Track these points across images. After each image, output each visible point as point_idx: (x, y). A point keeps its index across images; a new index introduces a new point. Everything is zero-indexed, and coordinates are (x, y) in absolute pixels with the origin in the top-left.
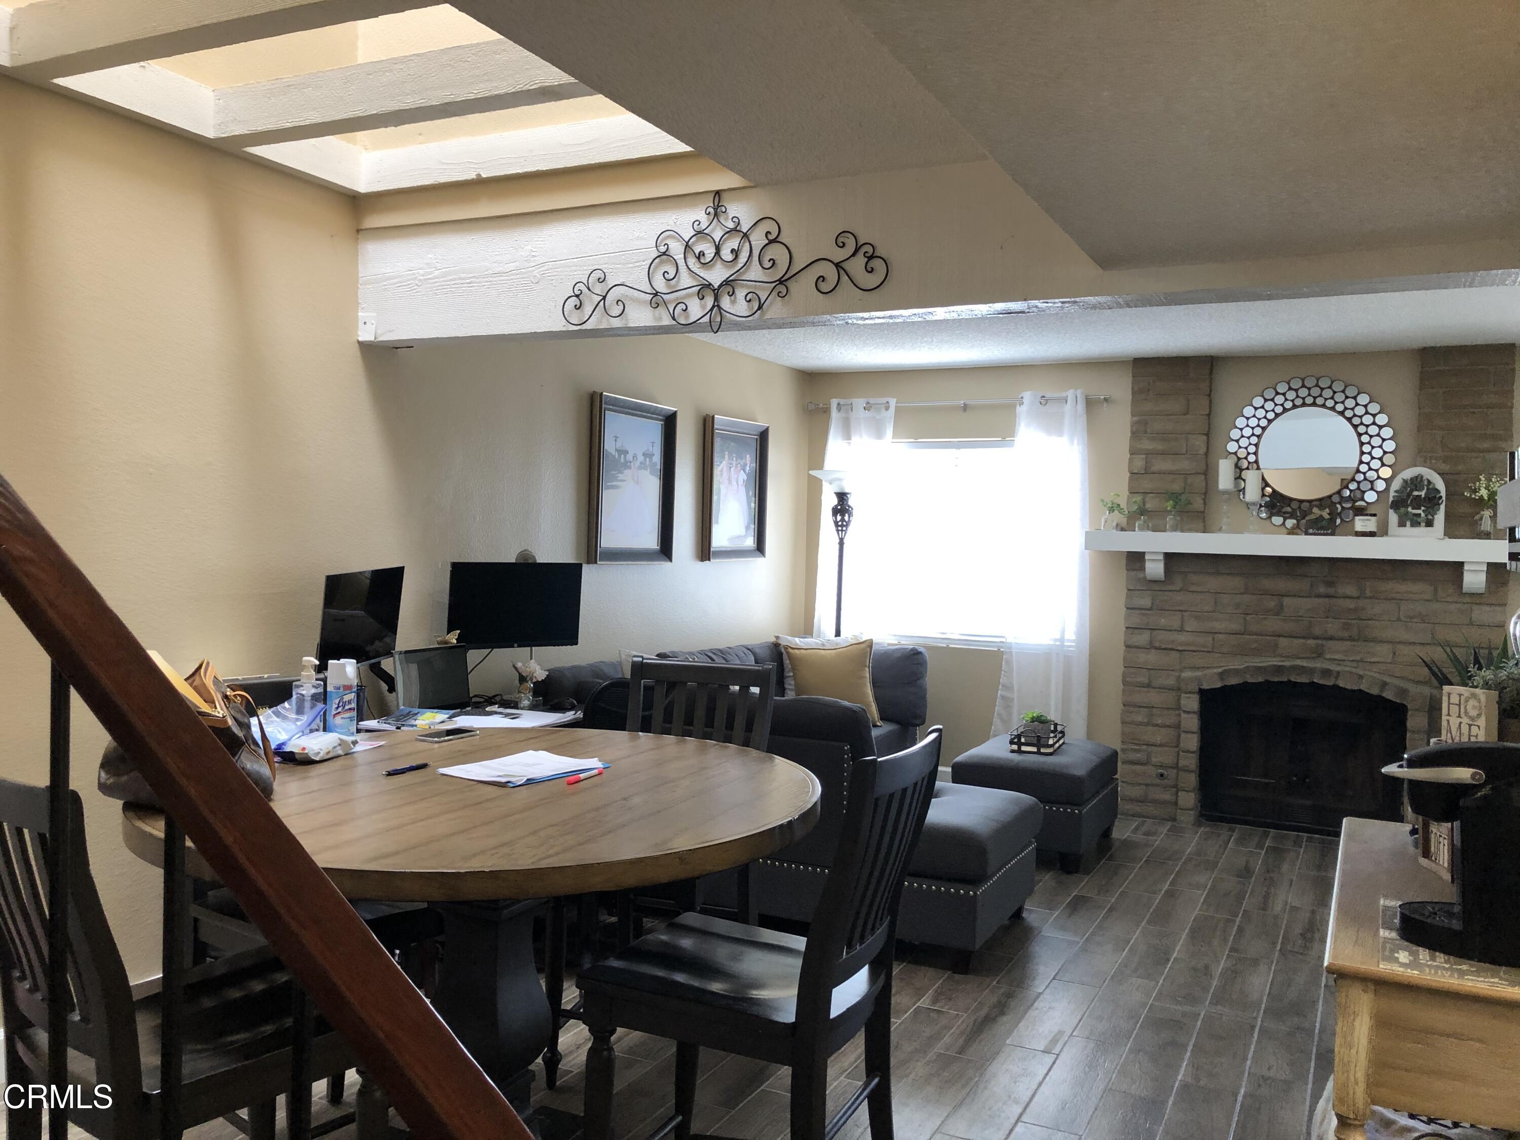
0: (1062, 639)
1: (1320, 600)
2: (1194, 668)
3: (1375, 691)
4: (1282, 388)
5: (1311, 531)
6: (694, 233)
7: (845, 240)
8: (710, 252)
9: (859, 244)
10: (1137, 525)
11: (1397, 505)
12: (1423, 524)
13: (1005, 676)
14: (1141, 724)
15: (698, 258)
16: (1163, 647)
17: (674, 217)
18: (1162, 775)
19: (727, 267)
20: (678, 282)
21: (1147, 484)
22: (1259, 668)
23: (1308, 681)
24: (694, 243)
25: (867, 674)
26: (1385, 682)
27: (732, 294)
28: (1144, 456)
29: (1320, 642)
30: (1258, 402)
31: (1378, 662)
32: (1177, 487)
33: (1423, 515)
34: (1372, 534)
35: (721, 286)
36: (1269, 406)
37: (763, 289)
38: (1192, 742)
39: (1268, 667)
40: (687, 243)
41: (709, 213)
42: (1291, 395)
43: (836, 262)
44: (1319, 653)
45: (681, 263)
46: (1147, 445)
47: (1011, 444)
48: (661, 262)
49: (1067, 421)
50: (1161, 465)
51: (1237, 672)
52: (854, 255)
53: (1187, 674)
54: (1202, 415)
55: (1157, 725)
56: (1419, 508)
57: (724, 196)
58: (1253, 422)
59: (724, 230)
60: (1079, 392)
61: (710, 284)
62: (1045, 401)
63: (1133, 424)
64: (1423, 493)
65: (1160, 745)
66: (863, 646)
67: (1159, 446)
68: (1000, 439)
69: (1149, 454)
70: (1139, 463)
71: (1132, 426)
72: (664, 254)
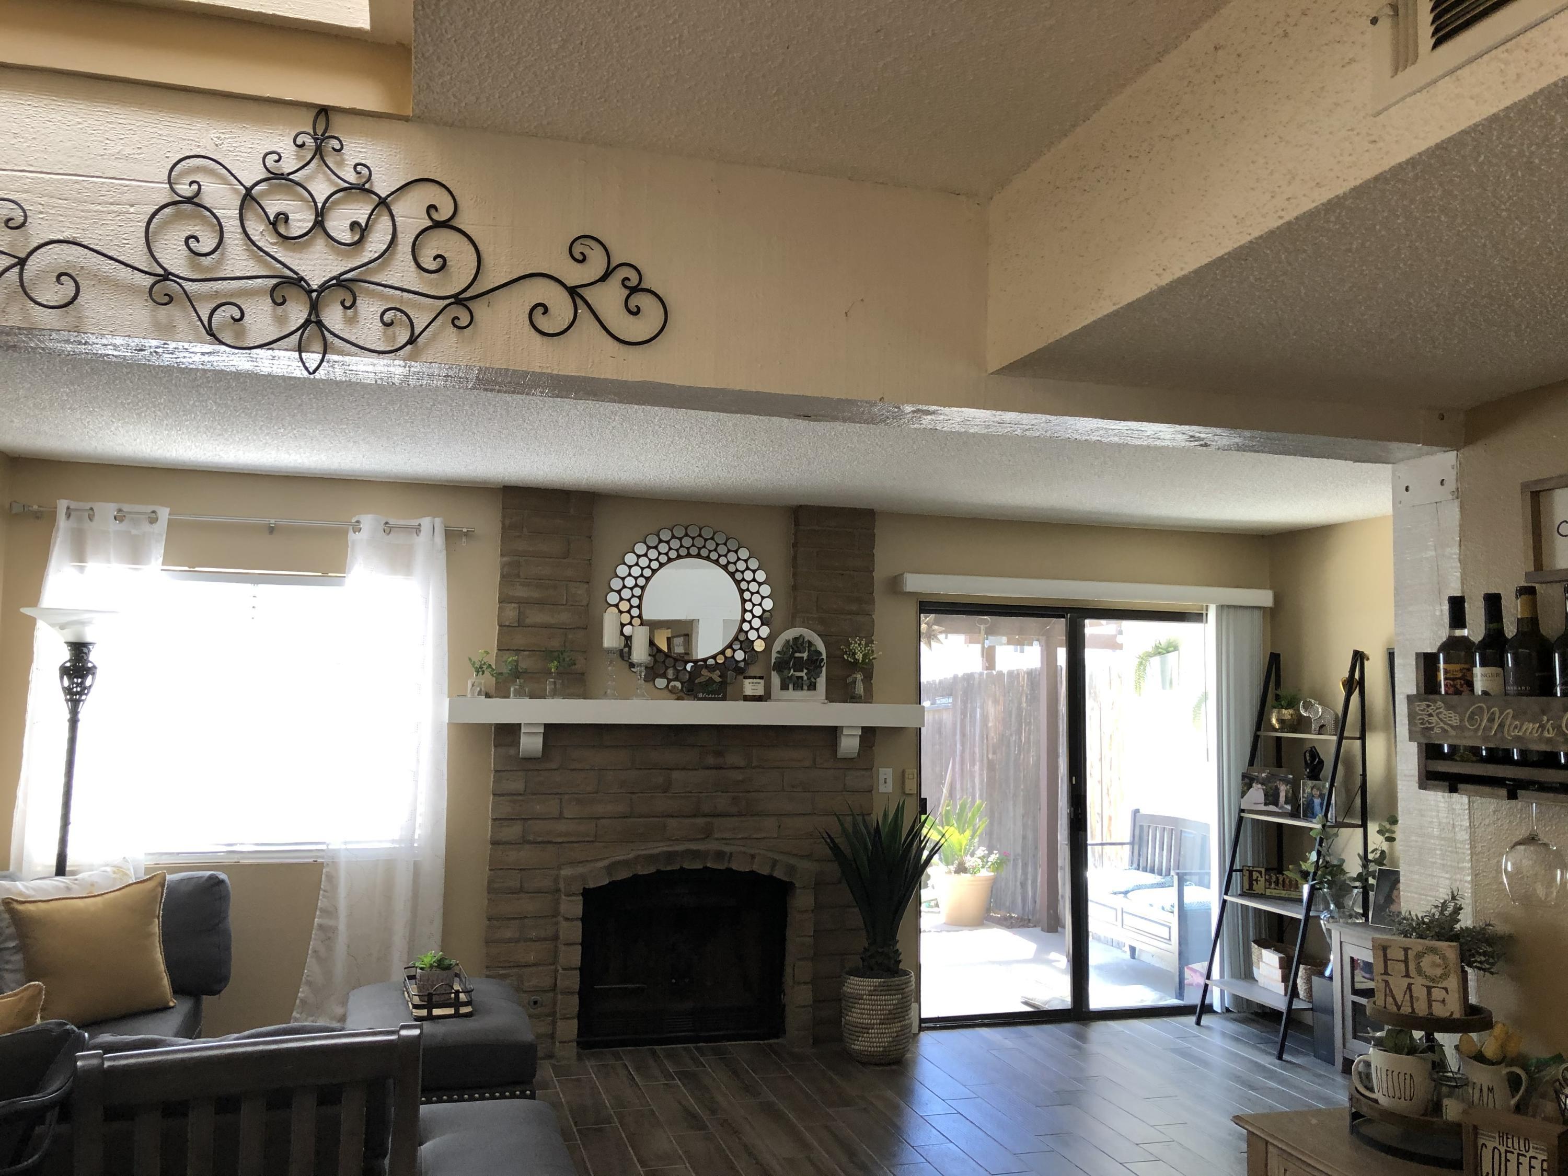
0: (412, 840)
1: (708, 772)
2: (572, 863)
3: (765, 871)
4: (666, 535)
5: (700, 695)
6: (265, 175)
7: (587, 251)
8: (301, 221)
9: (613, 265)
10: (512, 689)
11: (780, 666)
12: (805, 687)
13: (324, 896)
14: (509, 941)
15: (274, 224)
16: (540, 839)
17: (213, 134)
18: (535, 1003)
19: (338, 253)
20: (219, 262)
21: (520, 640)
22: (652, 856)
23: (701, 867)
24: (264, 193)
25: (156, 928)
26: (776, 860)
27: (350, 306)
28: (516, 605)
29: (708, 819)
30: (640, 549)
31: (764, 838)
32: (555, 644)
33: (805, 678)
34: (759, 699)
35: (324, 287)
36: (653, 554)
37: (419, 307)
38: (574, 956)
39: (658, 854)
40: (249, 190)
41: (303, 145)
42: (675, 544)
43: (570, 283)
44: (707, 834)
45: (231, 225)
46: (521, 592)
47: (339, 582)
48: (178, 216)
49: (420, 557)
50: (536, 617)
51: (626, 863)
52: (604, 278)
53: (566, 872)
54: (585, 560)
55: (531, 940)
56: (803, 671)
57: (336, 119)
58: (636, 571)
59: (333, 183)
60: (438, 521)
61: (302, 279)
62: (388, 529)
63: (503, 566)
64: (805, 655)
65: (534, 965)
66: (150, 885)
67: (535, 594)
68: (320, 574)
69: (522, 603)
70: (511, 613)
71: (502, 568)
72: (189, 200)
